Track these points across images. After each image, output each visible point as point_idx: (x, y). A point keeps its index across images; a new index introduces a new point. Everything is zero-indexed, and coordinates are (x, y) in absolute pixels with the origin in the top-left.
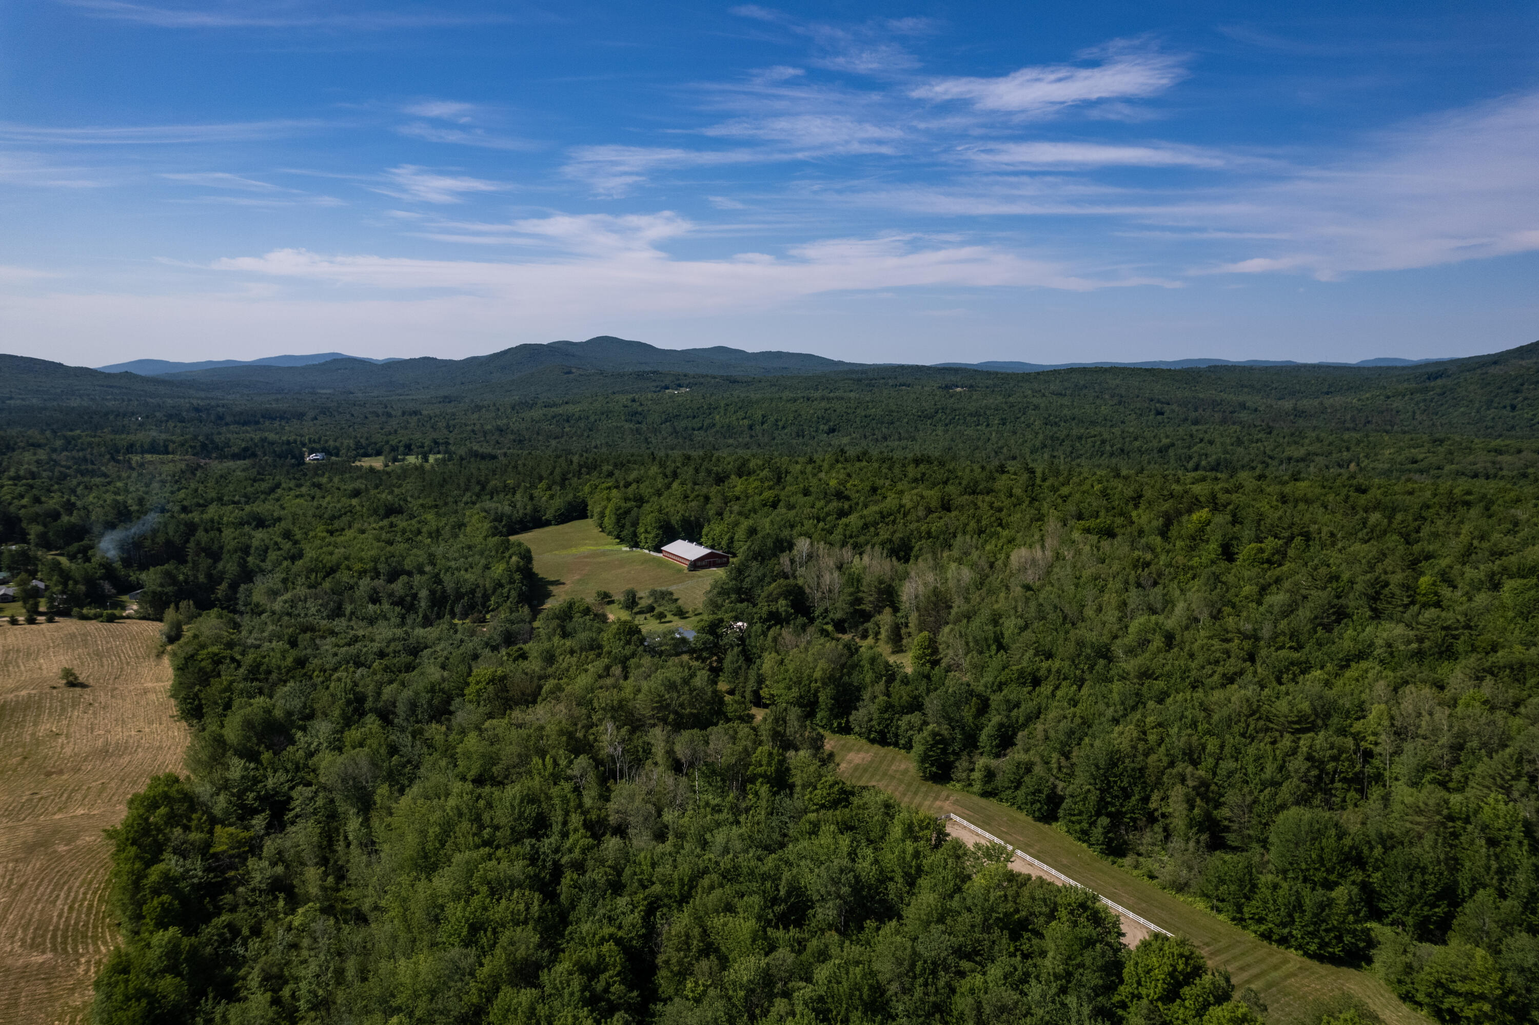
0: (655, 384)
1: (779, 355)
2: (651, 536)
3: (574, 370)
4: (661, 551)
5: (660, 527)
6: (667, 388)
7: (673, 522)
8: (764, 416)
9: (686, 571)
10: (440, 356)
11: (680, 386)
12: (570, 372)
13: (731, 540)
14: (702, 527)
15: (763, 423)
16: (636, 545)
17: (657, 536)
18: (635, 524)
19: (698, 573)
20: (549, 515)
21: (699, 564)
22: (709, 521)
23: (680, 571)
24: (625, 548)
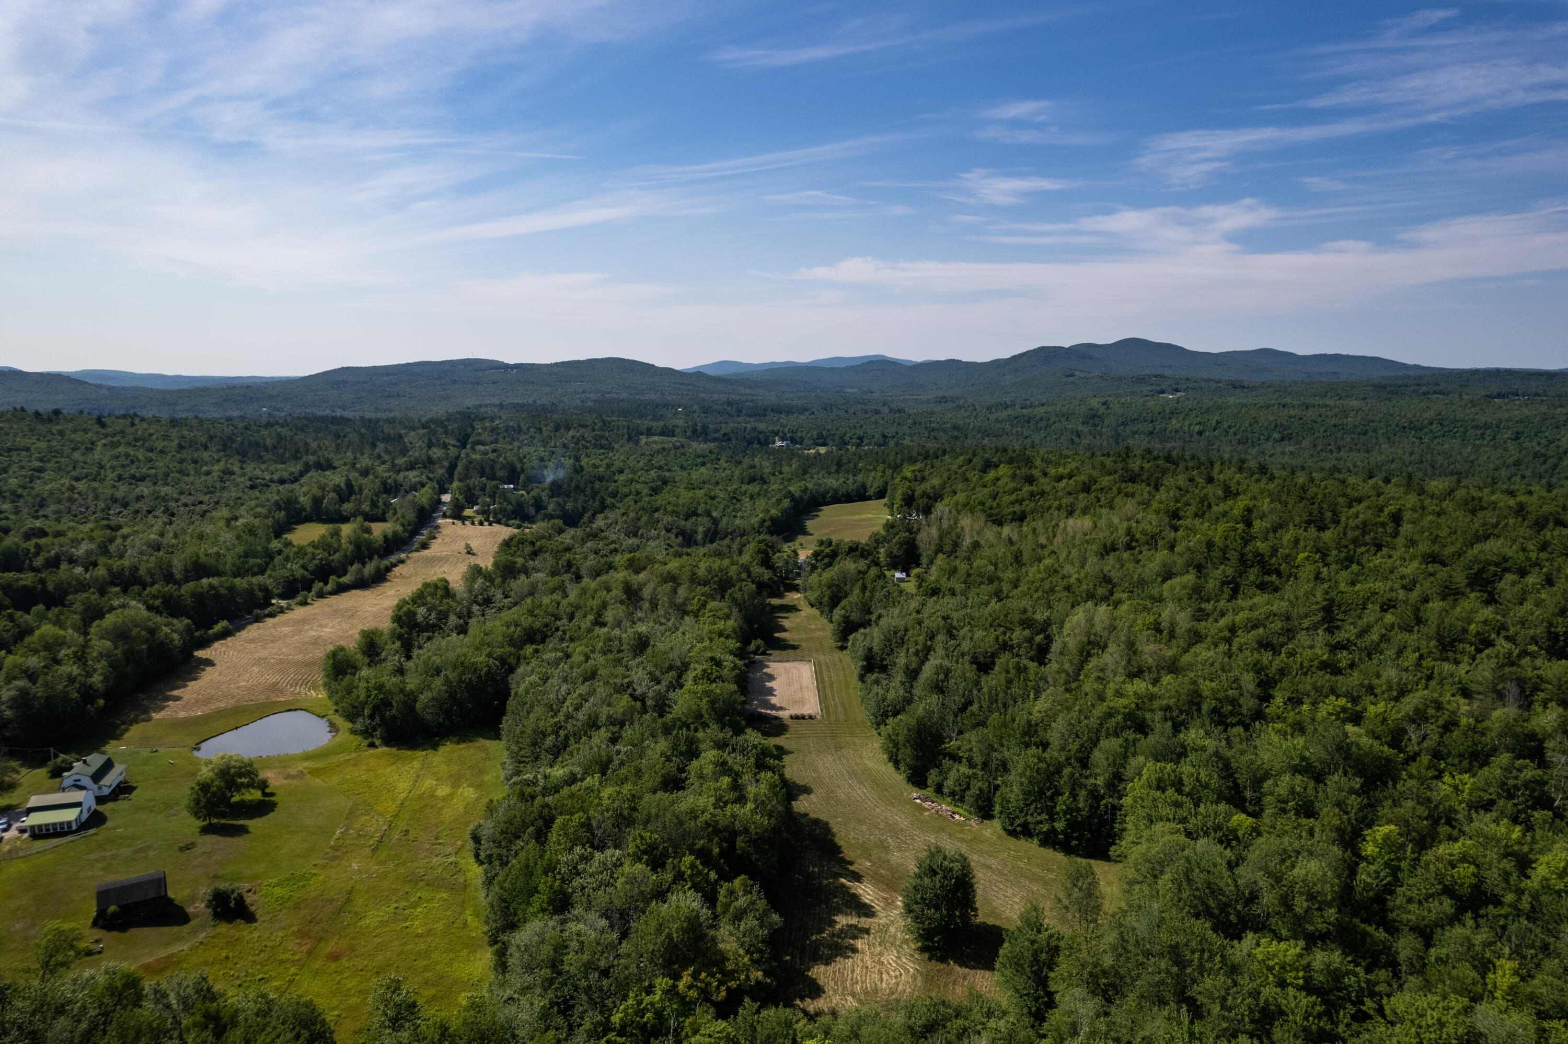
0: (1149, 388)
1: (1336, 358)
3: (1077, 373)
6: (1163, 392)
8: (1218, 422)
10: (964, 359)
11: (1177, 390)
12: (1072, 375)
15: (1214, 430)
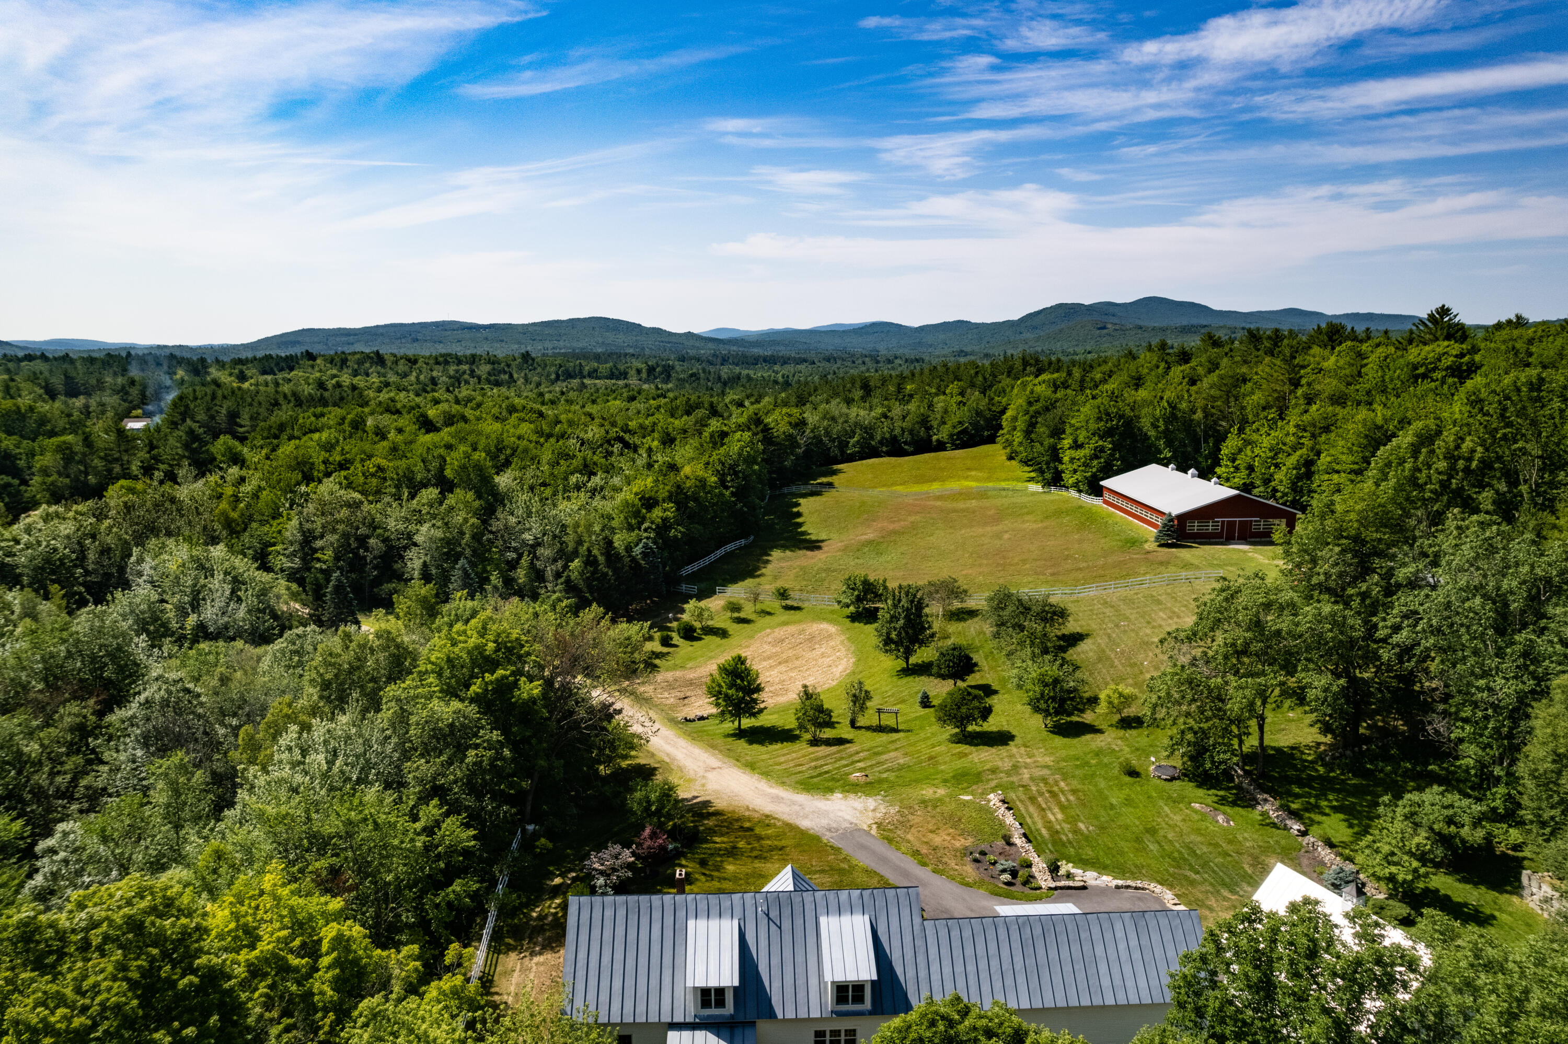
2: (1086, 452)
4: (1097, 491)
5: (1108, 433)
7: (1145, 423)
9: (1151, 546)
12: (1104, 328)
13: (1307, 469)
14: (1221, 438)
16: (1056, 480)
17: (1098, 452)
18: (1057, 433)
19: (1184, 554)
20: (943, 434)
21: (1195, 526)
22: (1244, 423)
23: (1133, 542)
24: (1035, 487)
